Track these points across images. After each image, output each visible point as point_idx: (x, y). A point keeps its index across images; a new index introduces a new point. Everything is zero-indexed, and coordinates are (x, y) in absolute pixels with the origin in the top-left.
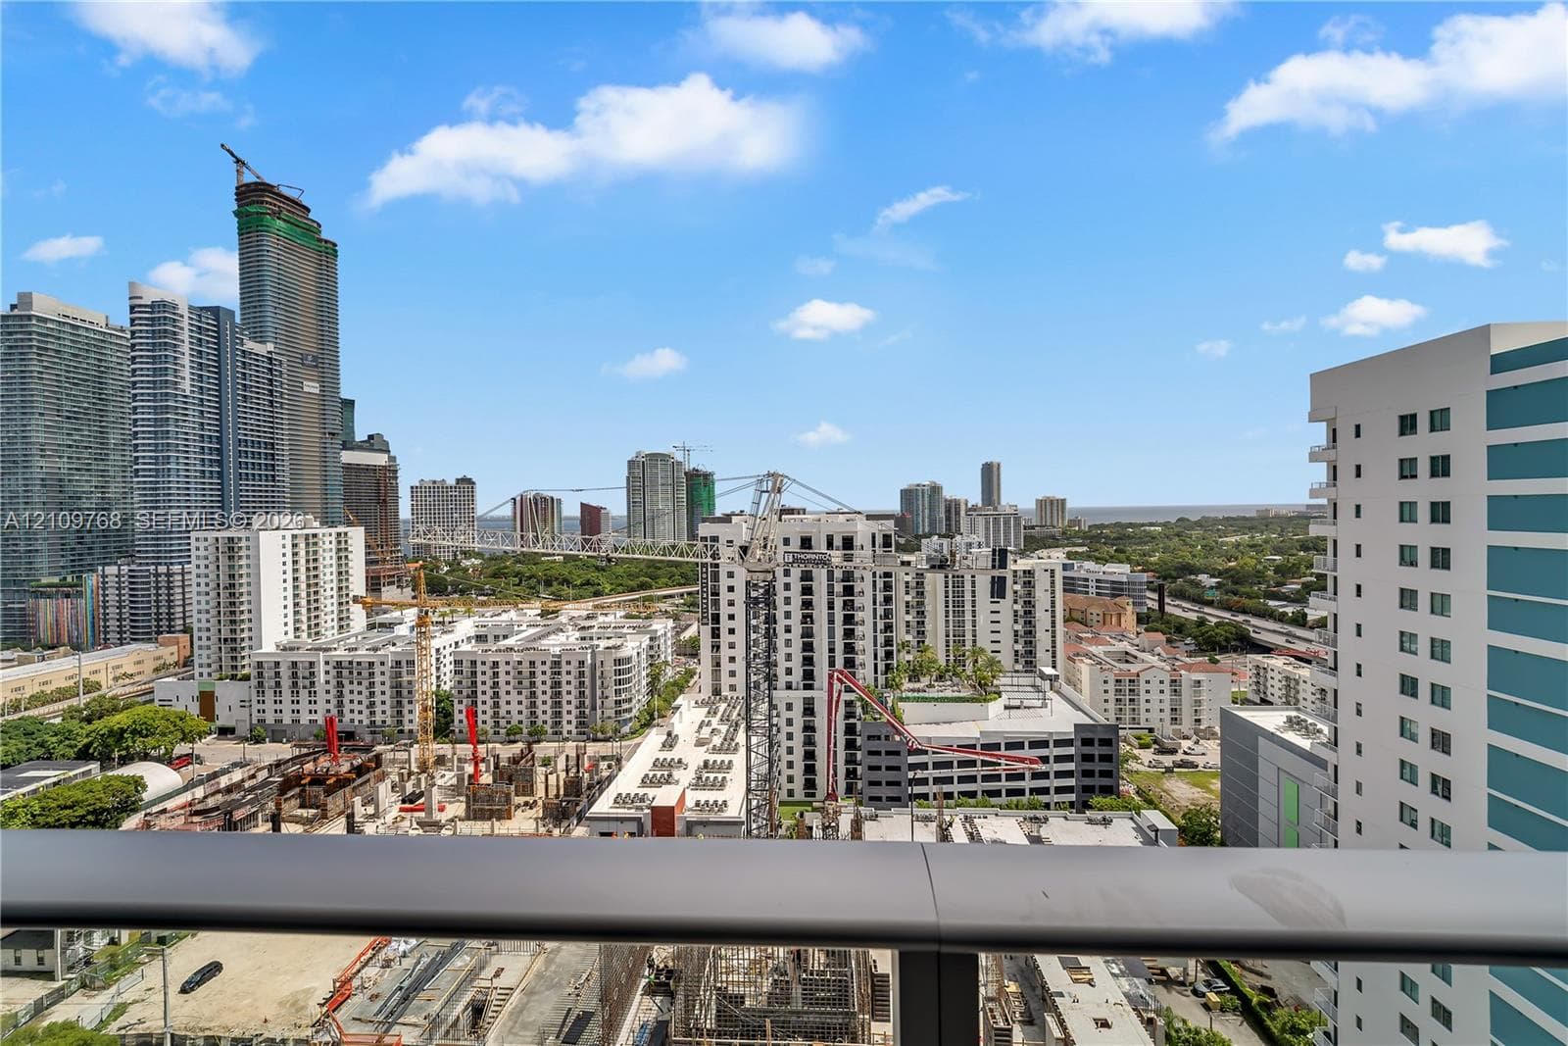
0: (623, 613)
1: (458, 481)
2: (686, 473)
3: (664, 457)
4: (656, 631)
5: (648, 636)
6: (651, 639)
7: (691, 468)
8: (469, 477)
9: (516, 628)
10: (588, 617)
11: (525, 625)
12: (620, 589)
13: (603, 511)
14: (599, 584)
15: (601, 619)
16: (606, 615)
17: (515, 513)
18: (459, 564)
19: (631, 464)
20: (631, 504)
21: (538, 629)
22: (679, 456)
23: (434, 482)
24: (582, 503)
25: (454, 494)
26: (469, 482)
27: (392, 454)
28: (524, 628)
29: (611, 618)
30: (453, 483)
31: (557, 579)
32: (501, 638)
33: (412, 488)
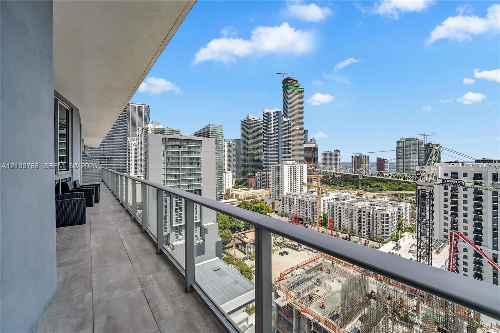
0: (388, 198)
1: (335, 151)
2: (425, 145)
3: (414, 139)
4: (401, 207)
5: (397, 208)
6: (399, 209)
7: (428, 143)
8: (338, 150)
9: (348, 198)
10: (374, 198)
11: (351, 197)
12: (391, 189)
13: (385, 160)
14: (381, 187)
15: (379, 199)
16: (381, 198)
17: (353, 161)
18: (334, 176)
19: (398, 143)
20: (398, 158)
21: (355, 199)
22: (421, 138)
23: (328, 152)
24: (377, 158)
25: (334, 155)
26: (338, 151)
27: (317, 144)
28: (350, 198)
29: (383, 199)
30: (333, 152)
31: (366, 184)
32: (343, 200)
33: (322, 153)
